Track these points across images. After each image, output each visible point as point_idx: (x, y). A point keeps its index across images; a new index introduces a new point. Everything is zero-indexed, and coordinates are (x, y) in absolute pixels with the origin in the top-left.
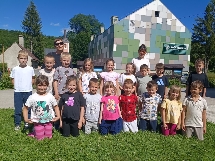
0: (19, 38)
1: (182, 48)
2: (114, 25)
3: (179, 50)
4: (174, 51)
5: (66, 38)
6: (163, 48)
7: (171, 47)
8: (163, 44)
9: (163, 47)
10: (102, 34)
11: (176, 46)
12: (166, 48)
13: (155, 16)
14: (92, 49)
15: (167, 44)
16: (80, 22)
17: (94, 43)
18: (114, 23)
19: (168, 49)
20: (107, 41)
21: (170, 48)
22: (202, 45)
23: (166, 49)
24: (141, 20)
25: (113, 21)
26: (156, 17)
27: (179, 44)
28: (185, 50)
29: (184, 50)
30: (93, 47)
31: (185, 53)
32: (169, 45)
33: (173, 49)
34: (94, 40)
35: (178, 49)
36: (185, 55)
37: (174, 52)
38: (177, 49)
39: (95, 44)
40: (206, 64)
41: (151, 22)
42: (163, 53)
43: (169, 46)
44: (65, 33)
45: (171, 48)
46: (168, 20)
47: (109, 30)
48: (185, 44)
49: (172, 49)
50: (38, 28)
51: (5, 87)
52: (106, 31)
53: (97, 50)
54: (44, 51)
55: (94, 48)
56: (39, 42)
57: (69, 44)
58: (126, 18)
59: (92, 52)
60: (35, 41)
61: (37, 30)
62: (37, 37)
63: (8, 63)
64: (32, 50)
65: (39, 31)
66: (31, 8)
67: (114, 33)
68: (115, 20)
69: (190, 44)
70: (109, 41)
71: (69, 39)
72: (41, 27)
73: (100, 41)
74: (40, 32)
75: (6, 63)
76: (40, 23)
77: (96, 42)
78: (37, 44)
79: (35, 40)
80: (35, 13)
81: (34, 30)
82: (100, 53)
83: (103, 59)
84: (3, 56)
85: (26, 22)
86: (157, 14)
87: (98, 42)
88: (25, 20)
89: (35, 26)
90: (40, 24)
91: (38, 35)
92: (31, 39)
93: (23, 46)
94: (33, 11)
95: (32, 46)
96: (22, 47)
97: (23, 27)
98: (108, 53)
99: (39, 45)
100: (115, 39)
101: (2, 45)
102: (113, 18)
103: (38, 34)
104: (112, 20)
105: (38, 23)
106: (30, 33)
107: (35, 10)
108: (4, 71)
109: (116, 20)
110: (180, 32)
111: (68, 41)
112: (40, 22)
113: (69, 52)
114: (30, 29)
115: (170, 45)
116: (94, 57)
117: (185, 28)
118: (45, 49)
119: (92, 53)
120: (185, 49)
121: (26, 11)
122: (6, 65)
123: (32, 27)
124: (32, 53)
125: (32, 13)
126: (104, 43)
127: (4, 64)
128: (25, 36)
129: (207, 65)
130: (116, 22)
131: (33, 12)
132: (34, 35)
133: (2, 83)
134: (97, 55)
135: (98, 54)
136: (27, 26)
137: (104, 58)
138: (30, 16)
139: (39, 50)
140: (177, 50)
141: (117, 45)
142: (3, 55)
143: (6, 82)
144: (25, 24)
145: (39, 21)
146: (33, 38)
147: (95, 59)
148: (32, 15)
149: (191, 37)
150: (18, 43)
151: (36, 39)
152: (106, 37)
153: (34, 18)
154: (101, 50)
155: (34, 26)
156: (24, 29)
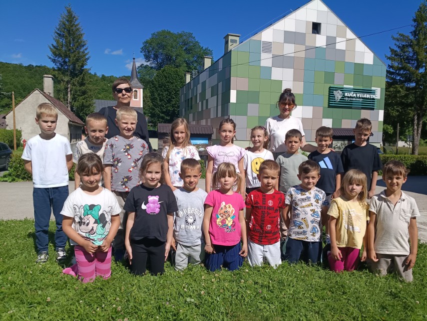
0: (45, 79)
1: (368, 96)
2: (231, 51)
3: (362, 100)
4: (352, 103)
5: (136, 79)
6: (329, 97)
7: (346, 95)
8: (330, 87)
9: (329, 94)
10: (207, 69)
11: (356, 91)
12: (334, 97)
13: (313, 33)
14: (188, 99)
15: (337, 89)
16: (163, 47)
17: (192, 87)
18: (230, 48)
19: (340, 97)
20: (218, 84)
21: (344, 96)
22: (408, 89)
23: (336, 98)
24: (286, 41)
25: (230, 43)
26: (314, 35)
27: (361, 88)
28: (374, 99)
29: (370, 99)
30: (190, 97)
31: (374, 106)
32: (341, 90)
33: (348, 97)
34: (192, 82)
35: (359, 98)
36: (373, 109)
37: (352, 105)
38: (357, 97)
39: (193, 90)
40: (416, 127)
41: (303, 44)
42: (329, 107)
43: (340, 92)
44: (134, 68)
45: (346, 97)
46: (338, 40)
47: (221, 62)
48: (373, 88)
49: (347, 99)
50: (80, 60)
51: (18, 176)
52: (214, 64)
53: (198, 101)
54: (94, 105)
55: (192, 98)
56: (83, 88)
57: (142, 90)
58: (255, 38)
59: (188, 106)
60: (75, 85)
61: (80, 64)
62: (79, 77)
63: (23, 129)
64: (70, 102)
65: (82, 66)
66: (68, 21)
67: (230, 66)
68: (233, 41)
69: (384, 87)
70: (221, 83)
71: (142, 81)
72: (87, 57)
73: (204, 84)
74: (85, 67)
75: (19, 129)
76: (86, 49)
77: (196, 85)
78: (79, 90)
79: (76, 83)
80: (76, 30)
81: (74, 64)
82: (204, 108)
83: (209, 120)
84: (14, 116)
85: (57, 49)
86: (316, 28)
87: (200, 87)
88: (55, 44)
89: (75, 56)
90: (86, 52)
91: (81, 73)
92: (68, 82)
93: (52, 95)
94: (72, 26)
95: (69, 95)
96: (50, 99)
97: (52, 57)
98: (220, 108)
99: (84, 93)
100: (233, 79)
101: (12, 94)
102: (230, 37)
103: (81, 71)
104: (227, 42)
105: (82, 50)
106: (67, 71)
107: (76, 24)
108: (15, 146)
109: (235, 41)
110: (363, 64)
111: (140, 84)
112: (85, 47)
113: (142, 106)
114: (65, 62)
115: (343, 91)
116: (191, 116)
117: (372, 54)
118: (94, 101)
119: (187, 108)
120: (374, 97)
121: (58, 27)
122: (19, 133)
123: (70, 57)
124: (69, 109)
125: (69, 31)
126: (212, 88)
127: (15, 132)
128: (57, 76)
129: (418, 130)
130: (235, 44)
131: (71, 28)
132: (73, 75)
133: (12, 169)
134: (199, 112)
135: (200, 110)
136: (60, 56)
137: (212, 117)
138: (66, 36)
139: (83, 103)
140: (357, 100)
141: (238, 92)
142: (14, 113)
143: (20, 167)
144: (57, 52)
145: (83, 46)
146: (71, 79)
147: (193, 120)
148: (69, 33)
149: (385, 73)
150: (42, 90)
151: (78, 81)
152: (216, 75)
153: (73, 40)
154: (205, 102)
155: (73, 55)
156: (54, 61)
